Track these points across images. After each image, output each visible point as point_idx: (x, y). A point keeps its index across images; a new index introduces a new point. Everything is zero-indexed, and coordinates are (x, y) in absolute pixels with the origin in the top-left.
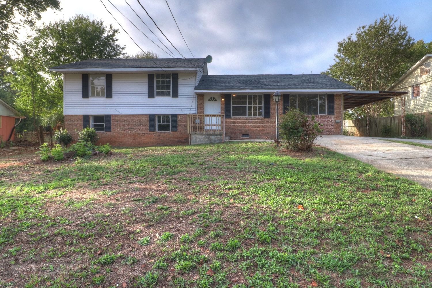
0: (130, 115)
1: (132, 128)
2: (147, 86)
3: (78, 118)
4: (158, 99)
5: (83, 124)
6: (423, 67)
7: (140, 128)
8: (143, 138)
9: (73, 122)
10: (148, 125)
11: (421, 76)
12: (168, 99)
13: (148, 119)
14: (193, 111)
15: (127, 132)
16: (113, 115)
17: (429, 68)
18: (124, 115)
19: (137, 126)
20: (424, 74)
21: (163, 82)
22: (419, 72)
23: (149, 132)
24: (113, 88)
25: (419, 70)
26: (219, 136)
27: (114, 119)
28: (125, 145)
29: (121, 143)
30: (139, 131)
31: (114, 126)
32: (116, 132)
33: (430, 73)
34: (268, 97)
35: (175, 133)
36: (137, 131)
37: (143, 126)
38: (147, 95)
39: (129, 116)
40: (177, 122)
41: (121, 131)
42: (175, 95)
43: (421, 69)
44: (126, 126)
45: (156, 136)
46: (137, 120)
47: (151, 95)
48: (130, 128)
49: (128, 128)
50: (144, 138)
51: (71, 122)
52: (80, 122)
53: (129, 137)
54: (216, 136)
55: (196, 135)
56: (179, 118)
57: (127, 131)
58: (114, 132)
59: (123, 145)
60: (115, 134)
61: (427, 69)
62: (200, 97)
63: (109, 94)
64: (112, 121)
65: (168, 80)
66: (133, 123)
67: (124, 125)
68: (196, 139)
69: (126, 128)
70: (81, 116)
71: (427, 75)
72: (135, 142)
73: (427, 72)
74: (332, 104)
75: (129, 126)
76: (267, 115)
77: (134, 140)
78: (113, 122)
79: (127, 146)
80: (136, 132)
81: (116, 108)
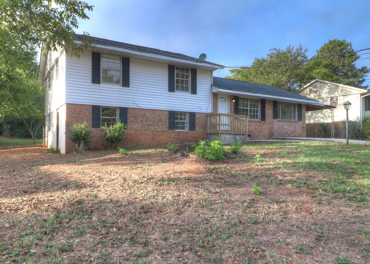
0: (149, 109)
1: (151, 125)
2: (167, 78)
3: (85, 109)
4: (178, 94)
5: (91, 117)
6: (311, 88)
7: (160, 126)
8: (162, 137)
9: (79, 114)
10: (168, 123)
11: (310, 94)
12: (188, 95)
13: (168, 115)
14: (209, 110)
15: (145, 130)
16: (129, 108)
17: (316, 89)
18: (143, 109)
19: (156, 122)
20: (312, 93)
21: (183, 76)
22: (308, 91)
23: (168, 131)
24: (130, 75)
25: (308, 89)
26: (242, 136)
27: (130, 113)
28: (143, 145)
29: (138, 143)
30: (158, 129)
31: (131, 121)
32: (133, 129)
33: (317, 93)
34: (263, 102)
35: (194, 132)
36: (157, 128)
37: (162, 123)
38: (167, 88)
39: (148, 111)
40: (195, 120)
41: (139, 128)
42: (194, 91)
43: (309, 89)
44: (144, 122)
45: (175, 135)
46: (157, 117)
47: (171, 89)
48: (149, 125)
49: (147, 125)
50: (164, 138)
51: (75, 114)
52: (88, 114)
53: (147, 136)
54: (240, 137)
55: (225, 135)
56: (197, 116)
57: (146, 128)
58: (131, 129)
59: (140, 145)
60: (132, 131)
61: (315, 90)
62: (215, 96)
63: (126, 83)
64: (129, 115)
65: (187, 74)
66: (152, 119)
67: (142, 121)
68: (225, 139)
69: (145, 125)
70: (89, 106)
71: (314, 94)
72: (154, 142)
73: (314, 92)
74: (301, 112)
75: (147, 122)
76: (263, 118)
77: (153, 139)
78: (129, 117)
79: (145, 147)
80: (154, 130)
81: (134, 100)
